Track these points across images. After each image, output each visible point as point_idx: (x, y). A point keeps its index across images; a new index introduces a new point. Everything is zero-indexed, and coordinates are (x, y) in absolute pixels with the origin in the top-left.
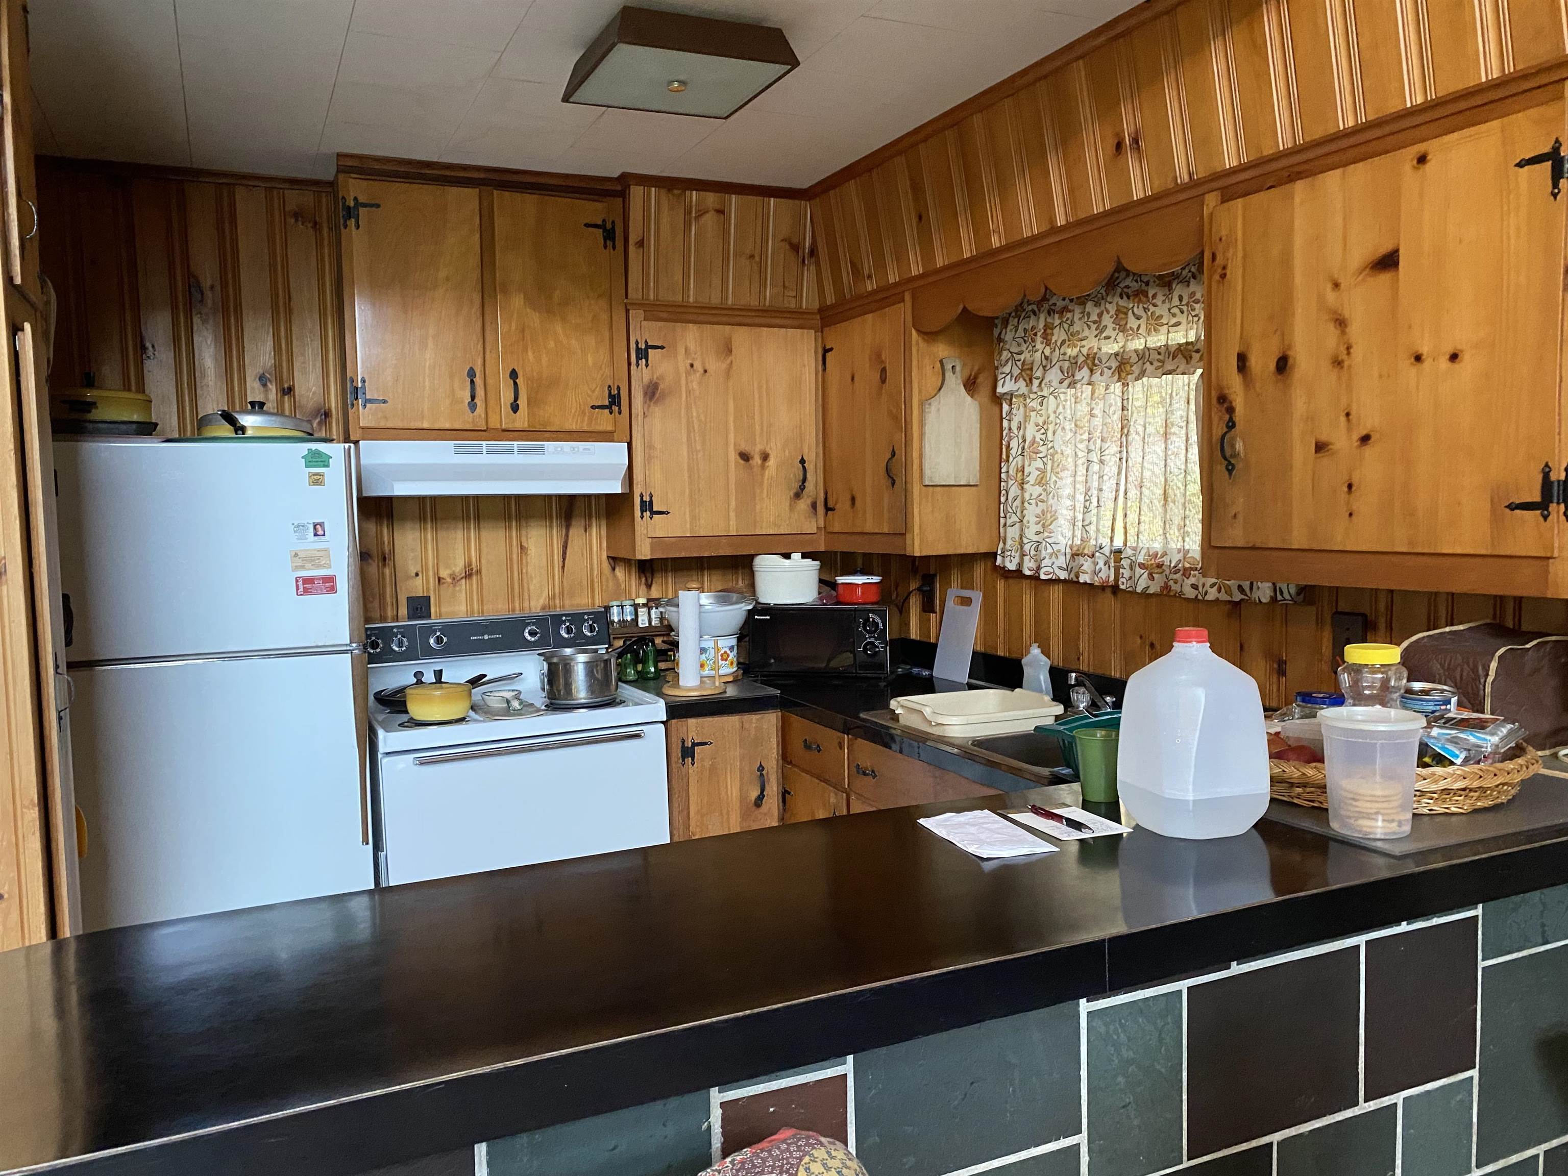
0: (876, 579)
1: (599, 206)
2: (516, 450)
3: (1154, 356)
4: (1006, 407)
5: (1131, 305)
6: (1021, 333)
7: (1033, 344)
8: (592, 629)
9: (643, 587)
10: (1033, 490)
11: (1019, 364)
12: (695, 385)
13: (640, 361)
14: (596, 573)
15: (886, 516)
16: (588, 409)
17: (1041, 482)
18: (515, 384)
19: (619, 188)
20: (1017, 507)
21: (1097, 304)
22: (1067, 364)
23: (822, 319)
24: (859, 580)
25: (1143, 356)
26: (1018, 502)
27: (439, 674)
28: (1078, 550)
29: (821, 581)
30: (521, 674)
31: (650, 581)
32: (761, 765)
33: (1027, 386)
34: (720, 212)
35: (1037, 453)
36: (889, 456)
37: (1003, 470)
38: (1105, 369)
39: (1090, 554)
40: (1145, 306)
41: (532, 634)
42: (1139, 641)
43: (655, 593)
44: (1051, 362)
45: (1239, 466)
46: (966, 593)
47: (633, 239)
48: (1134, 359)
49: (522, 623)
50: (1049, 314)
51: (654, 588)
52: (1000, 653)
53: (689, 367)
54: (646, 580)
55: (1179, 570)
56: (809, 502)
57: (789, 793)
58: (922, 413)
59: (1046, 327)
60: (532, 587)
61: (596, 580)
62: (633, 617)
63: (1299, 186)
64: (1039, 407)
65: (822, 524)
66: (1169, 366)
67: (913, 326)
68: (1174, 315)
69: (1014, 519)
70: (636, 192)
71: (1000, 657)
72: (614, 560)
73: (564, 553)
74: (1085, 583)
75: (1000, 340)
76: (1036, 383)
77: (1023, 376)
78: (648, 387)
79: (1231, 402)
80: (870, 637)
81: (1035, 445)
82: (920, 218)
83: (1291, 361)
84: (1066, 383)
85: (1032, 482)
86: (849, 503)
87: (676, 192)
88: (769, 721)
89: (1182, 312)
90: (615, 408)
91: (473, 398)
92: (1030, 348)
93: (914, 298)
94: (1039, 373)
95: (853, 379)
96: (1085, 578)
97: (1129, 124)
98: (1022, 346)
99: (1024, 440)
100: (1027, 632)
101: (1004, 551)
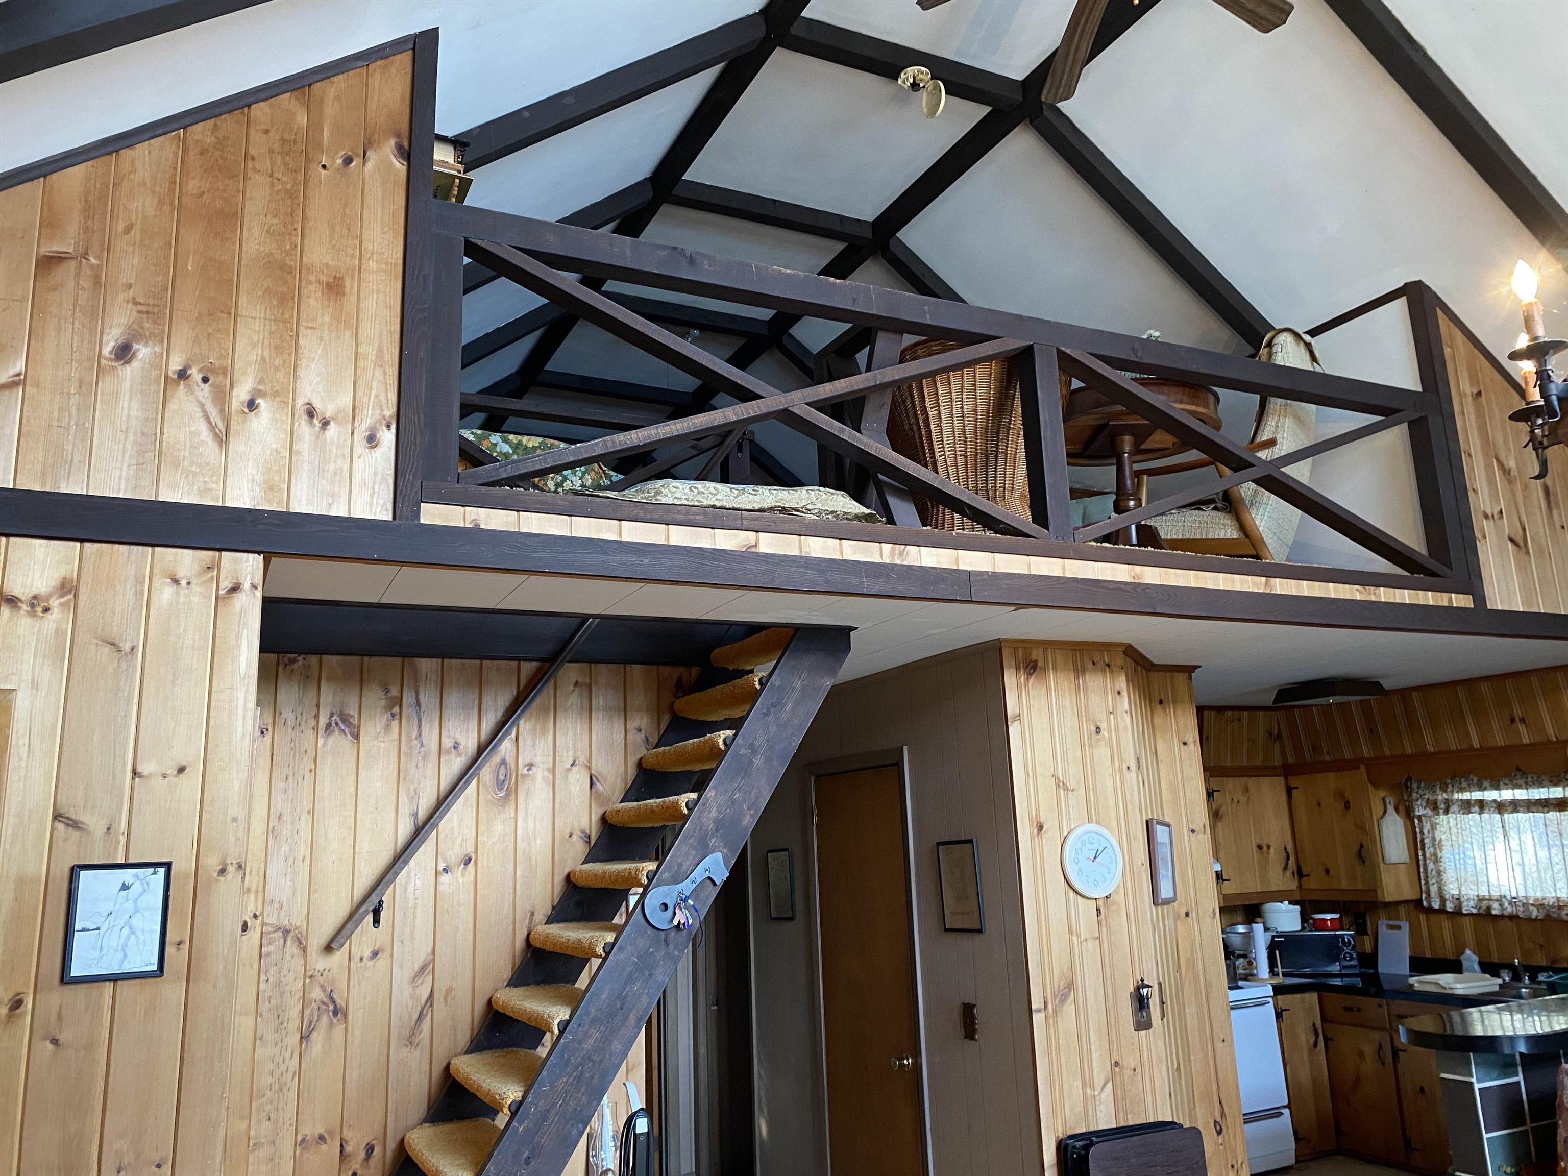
0: (1337, 915)
3: (1522, 803)
4: (1416, 821)
5: (1500, 777)
6: (1423, 785)
7: (1433, 791)
10: (1444, 865)
11: (1425, 800)
12: (1233, 810)
13: (1210, 799)
15: (1359, 880)
17: (1449, 861)
20: (1434, 875)
22: (1460, 803)
23: (1285, 771)
24: (1328, 916)
26: (1434, 872)
28: (1483, 898)
29: (1302, 918)
32: (1313, 1022)
33: (1432, 812)
34: (1239, 720)
35: (1445, 846)
36: (1357, 847)
37: (1420, 855)
38: (1490, 807)
39: (1495, 899)
42: (1532, 942)
44: (1452, 802)
46: (1393, 923)
48: (1507, 803)
50: (1442, 776)
52: (1428, 955)
53: (1230, 801)
55: (1555, 907)
57: (1329, 1040)
58: (1378, 825)
59: (1441, 783)
64: (1442, 823)
65: (1298, 885)
67: (1370, 781)
68: (1530, 785)
69: (1434, 881)
70: (1206, 714)
71: (1428, 958)
74: (1496, 915)
75: (1407, 787)
76: (1441, 811)
78: (1214, 812)
80: (1347, 949)
81: (1443, 842)
82: (1371, 731)
84: (1462, 812)
85: (1444, 861)
86: (1322, 874)
87: (1221, 712)
88: (1312, 998)
89: (1534, 783)
92: (1431, 793)
93: (1367, 768)
94: (1443, 806)
95: (1319, 805)
96: (1494, 912)
97: (1518, 712)
98: (1426, 792)
99: (1434, 839)
100: (1449, 943)
101: (1427, 899)
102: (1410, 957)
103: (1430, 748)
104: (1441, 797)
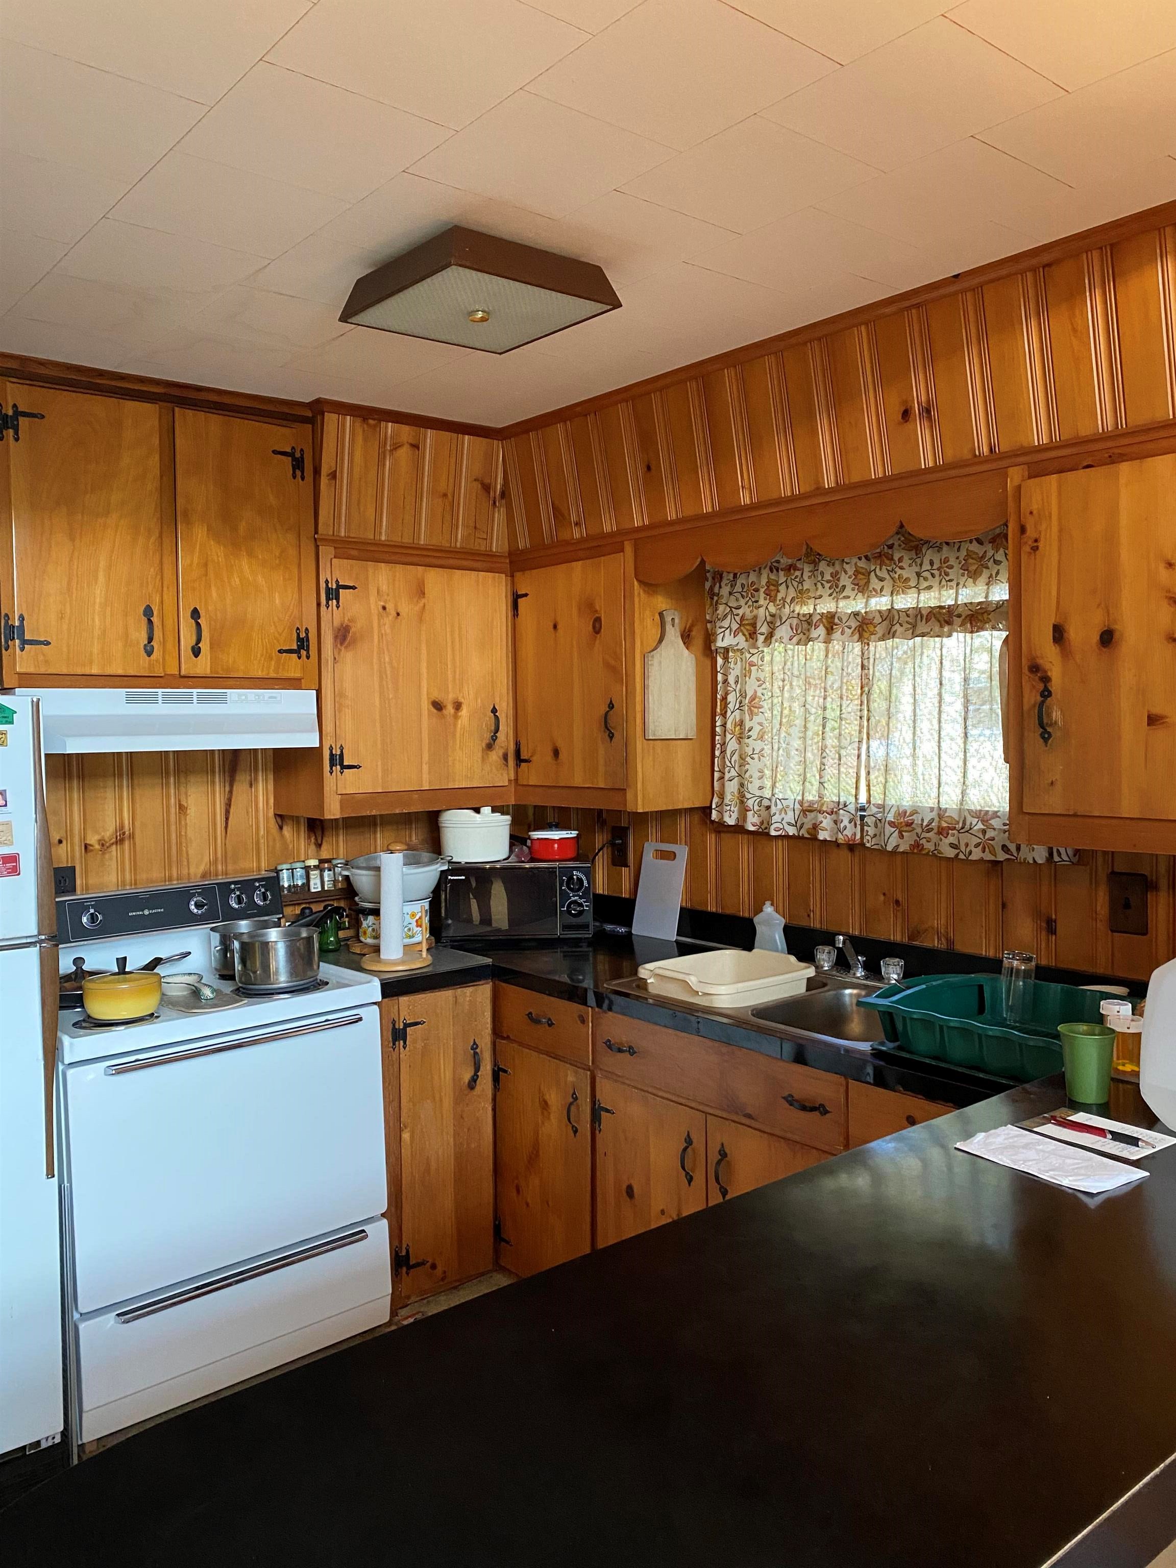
0: (574, 834)
1: (287, 431)
2: (195, 699)
3: (904, 618)
4: (720, 661)
5: (873, 568)
6: (738, 588)
7: (753, 600)
8: (265, 898)
9: (313, 847)
10: (753, 744)
11: (738, 618)
12: (387, 629)
13: (330, 602)
14: (262, 833)
15: (601, 769)
16: (275, 653)
17: (761, 738)
18: (198, 625)
19: (310, 414)
20: (735, 761)
21: (831, 564)
22: (795, 622)
23: (511, 562)
24: (556, 835)
25: (889, 617)
26: (736, 757)
27: (122, 962)
28: (810, 806)
29: (512, 837)
30: (190, 953)
31: (319, 842)
32: (475, 1043)
33: (747, 641)
34: (415, 446)
35: (759, 708)
36: (604, 708)
37: (718, 724)
38: (846, 628)
39: (829, 810)
40: (888, 568)
41: (198, 906)
42: (882, 898)
43: (325, 855)
44: (781, 621)
45: (1056, 734)
46: (666, 848)
47: (325, 470)
48: (878, 620)
49: (185, 894)
50: (771, 571)
51: (324, 846)
52: (711, 908)
53: (381, 610)
54: (316, 839)
55: (932, 829)
56: (501, 753)
57: (505, 1071)
58: (644, 664)
59: (769, 583)
60: (190, 852)
61: (262, 841)
62: (305, 881)
63: (1125, 468)
64: (760, 663)
65: (512, 777)
67: (636, 576)
68: (926, 579)
69: (733, 773)
70: (331, 419)
71: (711, 914)
72: (281, 819)
73: (227, 812)
74: (825, 841)
75: (712, 594)
76: (761, 639)
77: (742, 631)
78: (339, 630)
79: (1046, 672)
80: (574, 896)
81: (757, 700)
82: (649, 468)
83: (1117, 635)
84: (795, 640)
85: (754, 737)
86: (549, 757)
87: (371, 422)
88: (482, 993)
89: (933, 575)
90: (304, 653)
91: (150, 639)
92: (750, 603)
93: (636, 548)
94: (764, 629)
95: (555, 626)
96: (822, 836)
97: (919, 393)
98: (742, 602)
99: (743, 694)
100: (745, 888)
101: (720, 805)
102: (681, 908)
103: (744, 498)
104: (765, 609)
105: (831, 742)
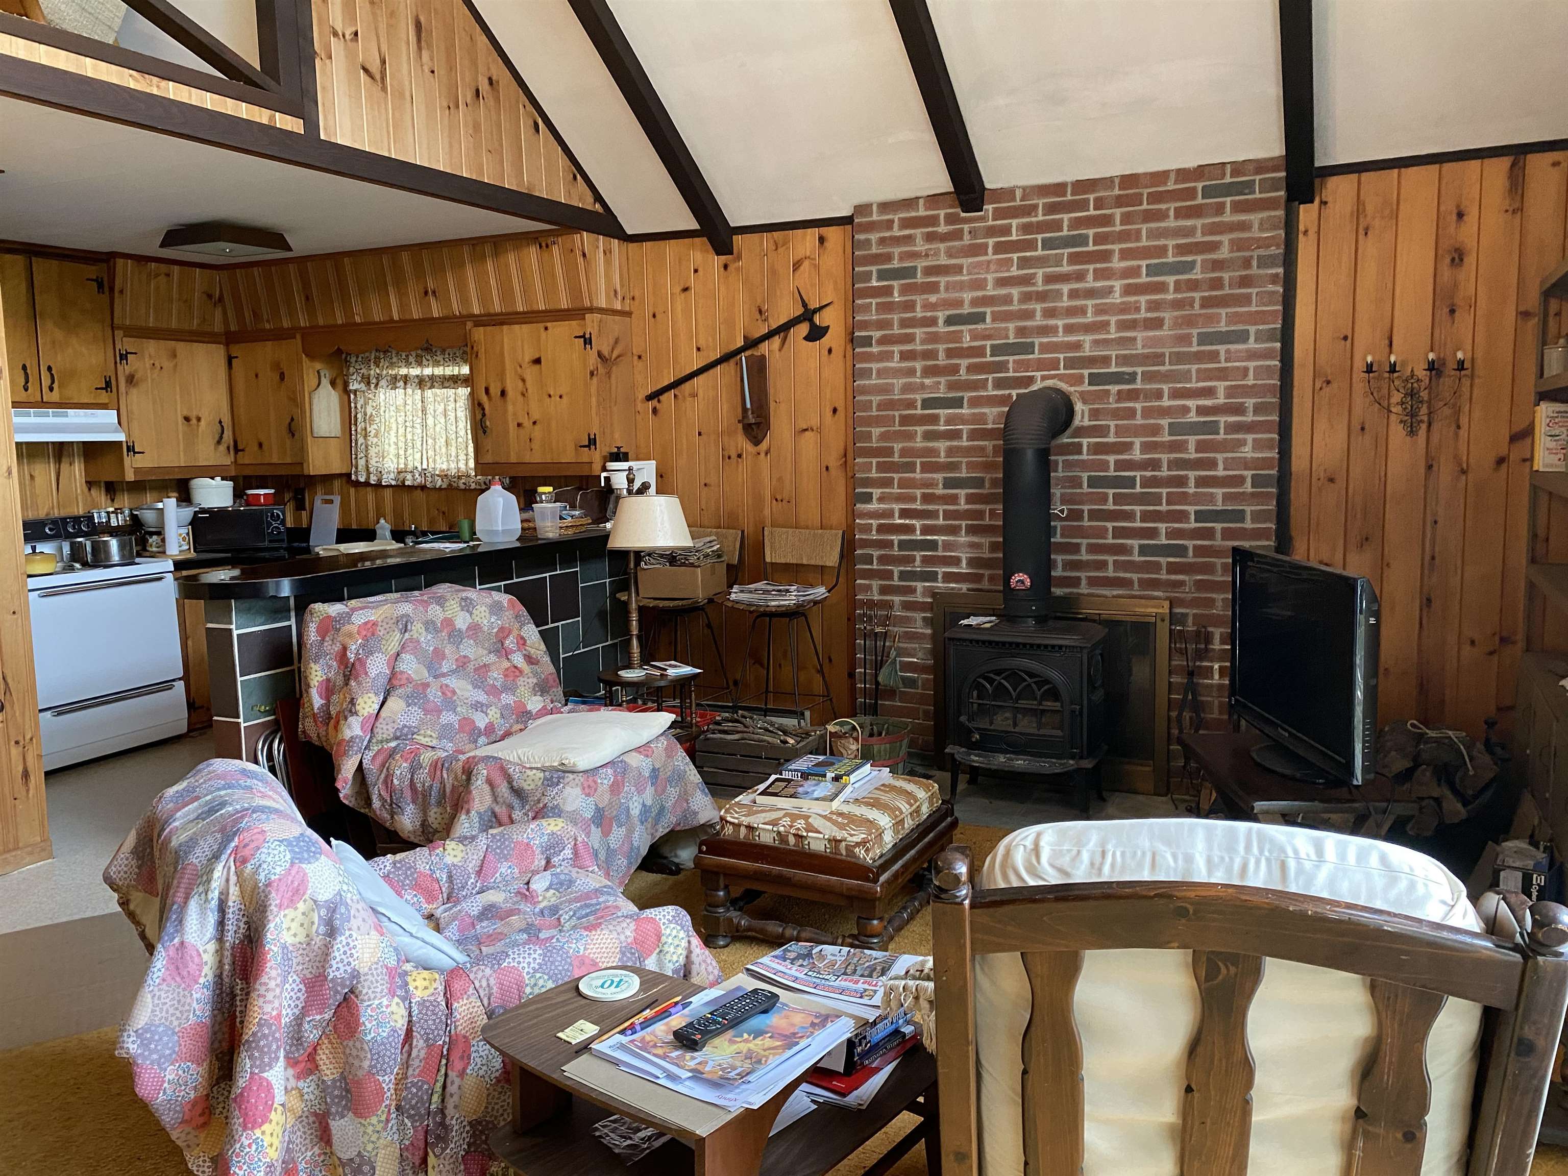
0: (272, 491)
1: (94, 268)
2: (50, 414)
4: (352, 396)
5: (424, 354)
6: (360, 359)
7: (368, 366)
8: (88, 527)
9: (110, 501)
10: (372, 440)
11: (360, 375)
12: (155, 376)
13: (123, 361)
14: (79, 492)
15: (287, 454)
16: (93, 390)
17: (376, 436)
18: (51, 374)
19: (107, 259)
20: (363, 449)
21: (405, 351)
22: (389, 378)
23: (226, 339)
24: (262, 492)
25: (432, 378)
26: (363, 446)
27: (34, 548)
28: (401, 470)
29: (234, 493)
31: (113, 498)
33: (365, 386)
34: (168, 275)
35: (374, 421)
36: (289, 420)
37: (353, 429)
38: (413, 383)
39: (410, 471)
40: (431, 355)
41: (50, 529)
42: (437, 511)
43: (117, 505)
44: (382, 377)
45: (488, 431)
46: (328, 497)
47: (117, 289)
48: (427, 379)
49: (40, 524)
50: (376, 351)
51: (116, 500)
52: (354, 527)
53: (152, 366)
54: (111, 496)
55: (456, 477)
56: (226, 446)
58: (310, 398)
59: (375, 358)
60: (38, 502)
61: (80, 496)
62: (108, 520)
63: (505, 327)
64: (373, 398)
65: (233, 460)
66: (446, 384)
67: (305, 352)
68: (446, 362)
69: (362, 455)
70: (120, 262)
71: (355, 529)
72: (90, 484)
73: (58, 478)
74: (408, 486)
75: (346, 361)
76: (373, 386)
77: (362, 381)
78: (128, 377)
79: (483, 405)
80: (275, 524)
81: (373, 417)
82: (307, 298)
83: (506, 392)
84: (390, 387)
85: (372, 436)
86: (256, 448)
87: (142, 263)
89: (450, 360)
90: (109, 390)
91: (27, 382)
92: (366, 367)
93: (303, 337)
94: (374, 381)
95: (257, 376)
96: (407, 483)
97: (431, 285)
98: (362, 366)
99: (365, 414)
100: (372, 514)
101: (356, 472)
102: (338, 526)
103: (358, 319)
105: (409, 436)
